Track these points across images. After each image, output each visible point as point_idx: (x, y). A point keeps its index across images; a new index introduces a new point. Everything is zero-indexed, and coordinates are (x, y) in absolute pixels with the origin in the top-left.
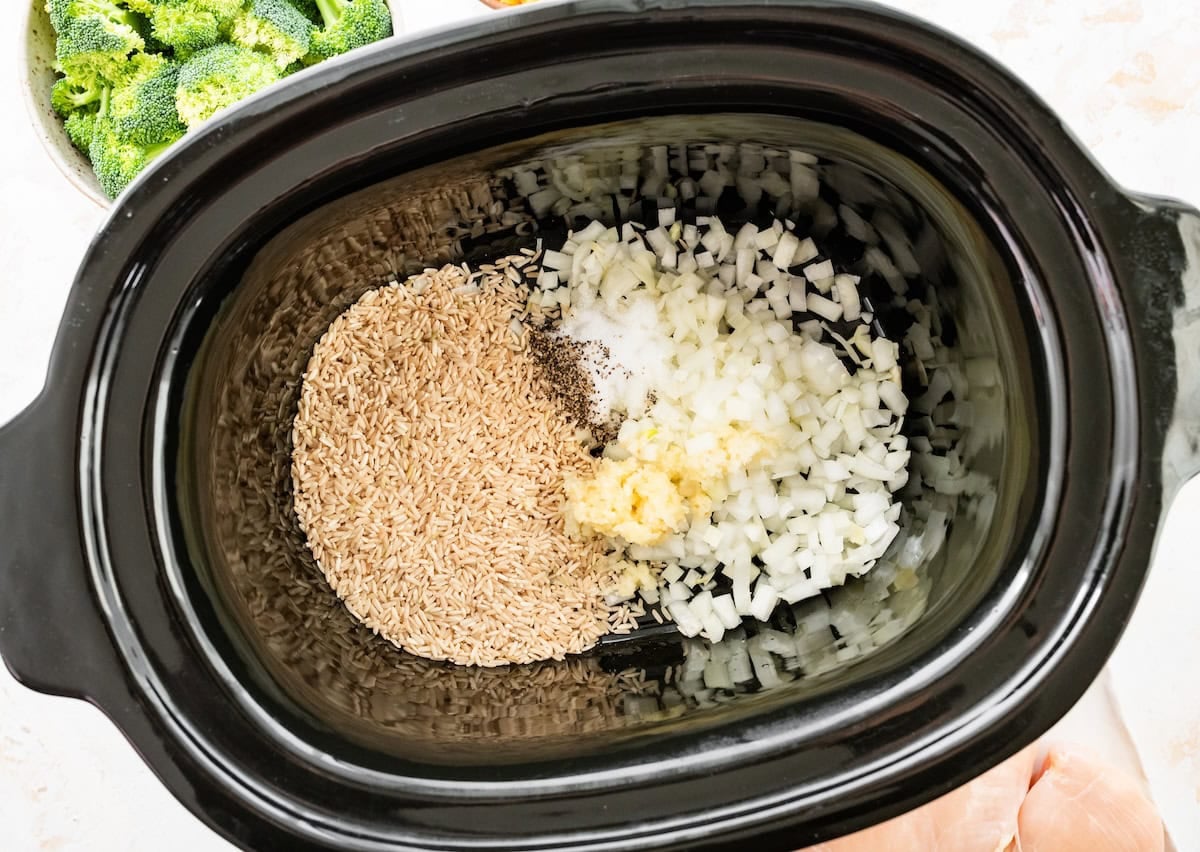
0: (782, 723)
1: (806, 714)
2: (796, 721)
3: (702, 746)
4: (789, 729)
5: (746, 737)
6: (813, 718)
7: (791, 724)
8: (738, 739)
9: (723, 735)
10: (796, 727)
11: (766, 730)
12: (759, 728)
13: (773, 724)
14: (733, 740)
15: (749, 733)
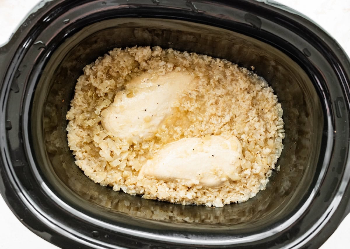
0: (202, 237)
1: (210, 236)
2: (207, 238)
3: (174, 234)
4: (203, 239)
5: (188, 237)
6: (212, 238)
7: (204, 238)
8: (186, 236)
9: (182, 233)
10: (206, 239)
11: (196, 237)
12: (194, 235)
13: (199, 236)
14: (185, 236)
15: (190, 236)
